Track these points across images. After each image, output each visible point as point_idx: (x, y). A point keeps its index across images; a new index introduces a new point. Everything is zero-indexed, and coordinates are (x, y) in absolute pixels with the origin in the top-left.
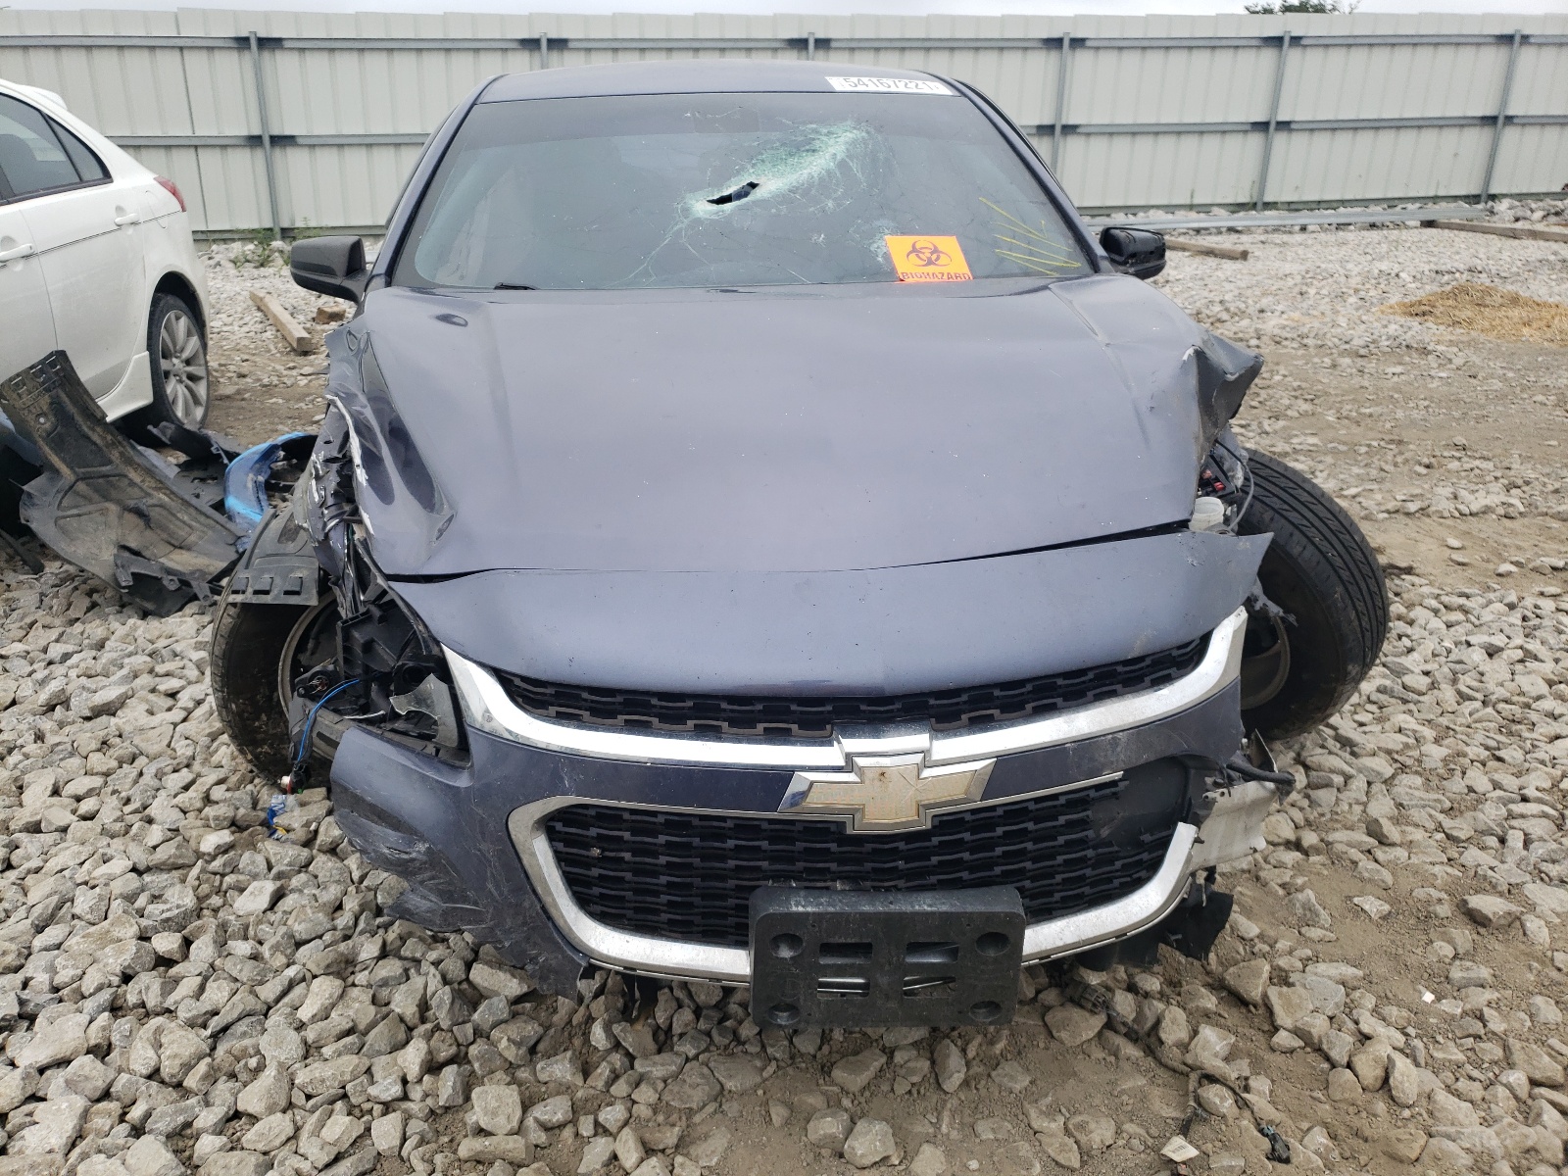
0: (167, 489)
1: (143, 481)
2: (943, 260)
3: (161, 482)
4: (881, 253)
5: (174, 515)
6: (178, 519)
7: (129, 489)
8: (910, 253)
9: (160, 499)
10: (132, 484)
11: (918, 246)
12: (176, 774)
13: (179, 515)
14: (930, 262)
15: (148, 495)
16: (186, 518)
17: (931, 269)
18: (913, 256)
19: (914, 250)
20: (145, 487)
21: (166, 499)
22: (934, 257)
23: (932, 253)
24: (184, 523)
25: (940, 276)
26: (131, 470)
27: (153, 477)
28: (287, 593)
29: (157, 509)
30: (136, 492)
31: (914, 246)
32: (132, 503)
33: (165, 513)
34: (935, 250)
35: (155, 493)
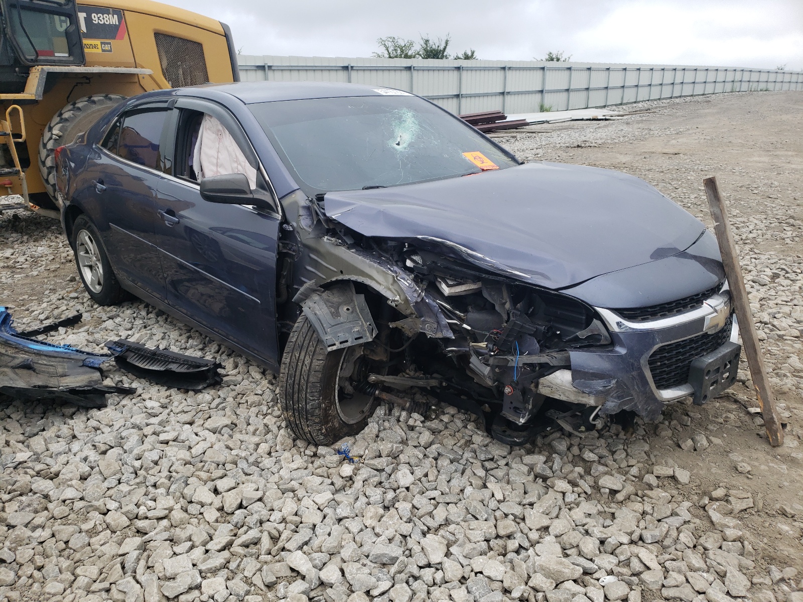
7: (2, 358)
10: (2, 355)
13: (39, 362)
15: (14, 357)
20: (9, 354)
21: (26, 356)
28: (356, 339)
30: (6, 359)
32: (12, 364)
35: (17, 355)
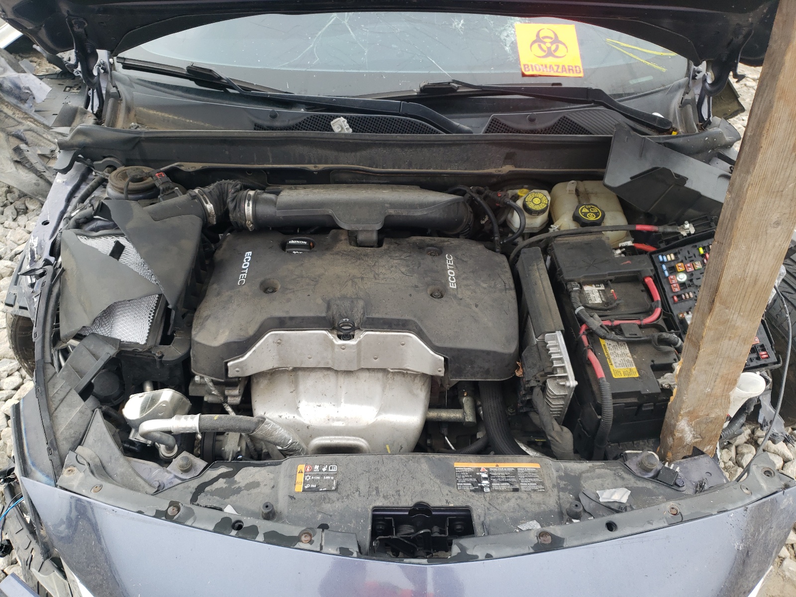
0: (30, 118)
1: (14, 114)
2: (561, 51)
3: (26, 114)
4: (509, 41)
5: (42, 136)
6: (44, 138)
7: (6, 120)
8: (534, 42)
9: (28, 125)
10: (7, 116)
11: (542, 35)
12: (10, 378)
14: (550, 53)
15: (20, 123)
16: (49, 137)
17: (550, 61)
18: (536, 46)
19: (538, 40)
20: (16, 118)
21: (33, 125)
22: (553, 47)
23: (552, 43)
24: (49, 140)
25: (555, 68)
26: (5, 107)
27: (20, 111)
29: (29, 133)
30: (10, 122)
31: (538, 35)
32: (13, 130)
33: (34, 135)
34: (556, 40)
35: (24, 121)
